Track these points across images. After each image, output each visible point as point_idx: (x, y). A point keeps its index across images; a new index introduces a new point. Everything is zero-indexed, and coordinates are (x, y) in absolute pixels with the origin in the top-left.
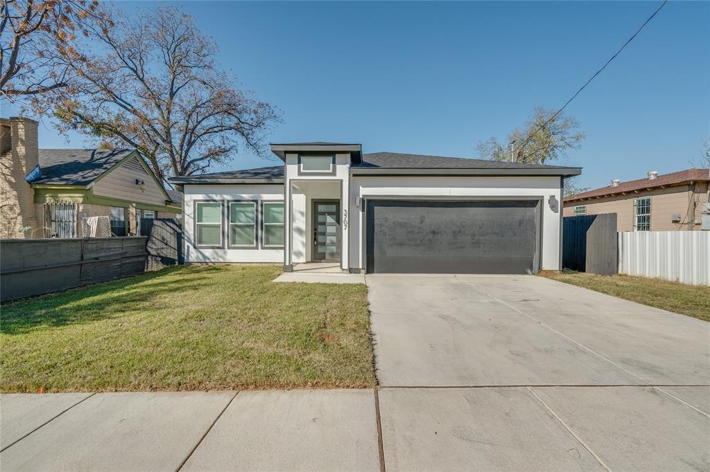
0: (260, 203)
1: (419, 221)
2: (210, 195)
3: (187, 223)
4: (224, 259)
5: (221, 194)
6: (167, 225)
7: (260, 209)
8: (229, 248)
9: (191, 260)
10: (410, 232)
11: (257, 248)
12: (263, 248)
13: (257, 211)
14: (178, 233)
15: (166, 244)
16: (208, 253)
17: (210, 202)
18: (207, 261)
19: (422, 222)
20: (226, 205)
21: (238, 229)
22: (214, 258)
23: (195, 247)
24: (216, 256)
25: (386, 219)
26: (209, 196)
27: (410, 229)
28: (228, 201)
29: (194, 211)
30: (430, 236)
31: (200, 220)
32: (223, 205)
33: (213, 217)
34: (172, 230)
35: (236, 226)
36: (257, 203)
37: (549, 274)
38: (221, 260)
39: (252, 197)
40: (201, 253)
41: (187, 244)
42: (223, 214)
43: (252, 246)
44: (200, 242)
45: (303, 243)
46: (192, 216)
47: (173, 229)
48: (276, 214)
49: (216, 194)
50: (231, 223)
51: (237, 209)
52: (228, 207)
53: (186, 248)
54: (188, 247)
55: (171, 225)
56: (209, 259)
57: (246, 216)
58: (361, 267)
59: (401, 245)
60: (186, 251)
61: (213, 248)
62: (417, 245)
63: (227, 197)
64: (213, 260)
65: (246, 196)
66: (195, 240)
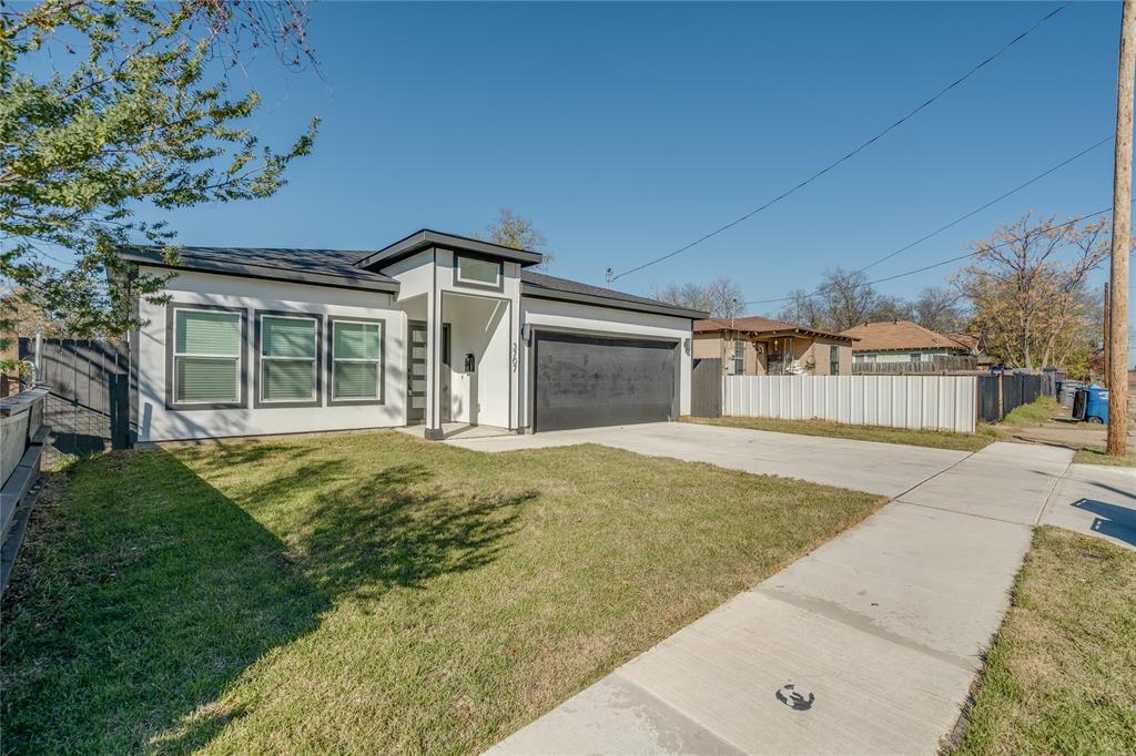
0: (325, 320)
1: (583, 361)
2: (210, 295)
3: (145, 351)
4: (242, 428)
5: (238, 295)
6: (79, 356)
7: (325, 331)
8: (257, 405)
9: (154, 435)
10: (574, 376)
11: (318, 404)
12: (330, 404)
13: (320, 334)
14: (112, 376)
15: (75, 403)
16: (199, 418)
17: (206, 310)
18: (200, 435)
19: (586, 362)
20: (251, 318)
21: (274, 369)
22: (218, 428)
23: (168, 408)
24: (221, 424)
25: (550, 358)
26: (207, 298)
27: (575, 372)
28: (258, 312)
29: (169, 328)
30: (592, 382)
31: (182, 346)
32: (245, 319)
33: (218, 342)
34: (93, 369)
35: (272, 361)
36: (320, 321)
37: (685, 420)
38: (235, 431)
39: (306, 307)
40: (182, 419)
41: (143, 400)
42: (245, 337)
43: (308, 400)
44: (181, 395)
45: (401, 394)
46: (163, 336)
47: (98, 366)
48: (350, 342)
49: (226, 295)
50: (262, 357)
51: (273, 328)
52: (257, 324)
53: (142, 411)
54: (148, 408)
55: (92, 356)
56: (203, 430)
57: (291, 342)
58: (526, 425)
59: (565, 392)
60: (141, 419)
61: (215, 407)
62: (580, 393)
63: (254, 304)
64: (214, 433)
65: (294, 305)
66: (169, 392)
